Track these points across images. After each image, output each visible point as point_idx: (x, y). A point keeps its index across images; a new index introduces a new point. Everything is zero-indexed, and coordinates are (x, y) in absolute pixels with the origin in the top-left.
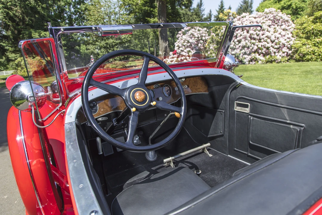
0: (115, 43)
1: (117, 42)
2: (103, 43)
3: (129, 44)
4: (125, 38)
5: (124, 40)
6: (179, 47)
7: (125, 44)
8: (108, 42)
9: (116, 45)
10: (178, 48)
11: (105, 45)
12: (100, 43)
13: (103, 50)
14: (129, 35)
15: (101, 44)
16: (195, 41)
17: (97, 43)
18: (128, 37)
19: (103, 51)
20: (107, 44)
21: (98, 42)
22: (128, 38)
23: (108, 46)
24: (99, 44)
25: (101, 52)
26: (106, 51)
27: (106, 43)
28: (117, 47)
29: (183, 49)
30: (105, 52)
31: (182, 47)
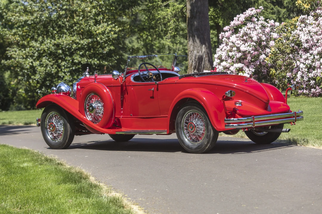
0: (77, 43)
1: (82, 42)
2: (48, 44)
3: (112, 48)
4: (103, 33)
5: (101, 39)
6: (222, 61)
7: (103, 48)
8: (60, 41)
9: (79, 49)
10: (219, 61)
11: (53, 48)
12: (42, 43)
13: (44, 60)
14: (114, 27)
15: (44, 47)
16: (251, 48)
17: (33, 43)
18: (111, 31)
19: (48, 62)
20: (57, 46)
21: (36, 41)
22: (112, 33)
23: (60, 51)
24: (38, 45)
25: (41, 65)
26: (54, 64)
27: (55, 45)
28: (81, 53)
29: (228, 65)
30: (52, 66)
31: (226, 61)
